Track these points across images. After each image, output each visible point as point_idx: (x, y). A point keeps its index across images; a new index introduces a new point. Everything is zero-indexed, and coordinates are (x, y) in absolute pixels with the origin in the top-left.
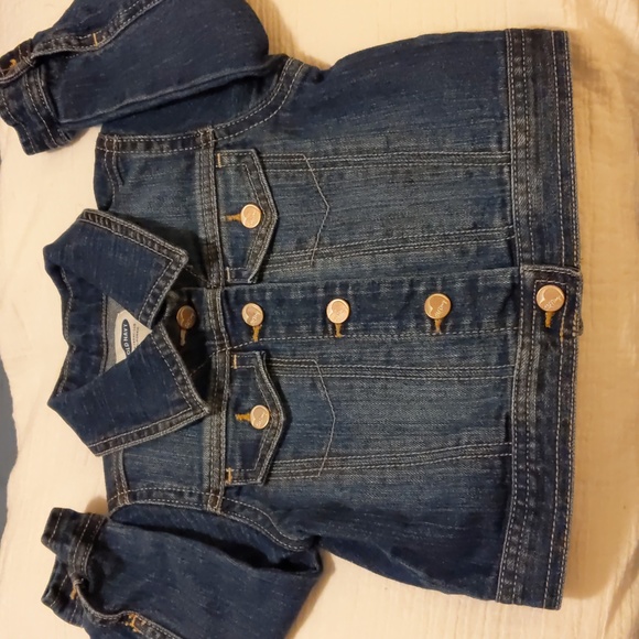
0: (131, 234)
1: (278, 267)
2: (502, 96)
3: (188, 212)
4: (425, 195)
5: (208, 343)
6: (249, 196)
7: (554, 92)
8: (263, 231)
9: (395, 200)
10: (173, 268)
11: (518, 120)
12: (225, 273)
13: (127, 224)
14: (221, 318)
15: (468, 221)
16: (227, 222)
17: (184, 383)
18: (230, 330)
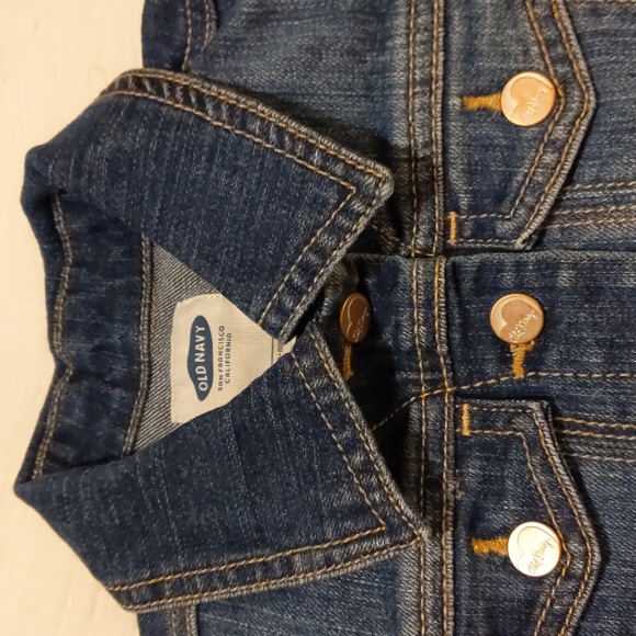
0: (256, 126)
1: (585, 217)
3: (369, 88)
5: (401, 376)
6: (526, 53)
8: (560, 133)
10: (357, 206)
12: (447, 225)
13: (245, 103)
14: (440, 324)
16: (465, 112)
17: (367, 468)
18: (458, 351)
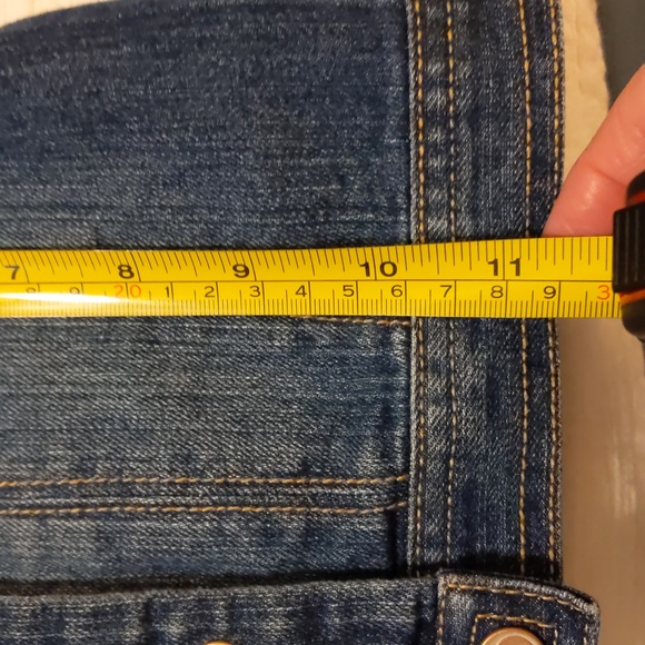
2: (393, 157)
4: (185, 378)
7: (523, 158)
9: (108, 384)
11: (432, 223)
15: (291, 454)
